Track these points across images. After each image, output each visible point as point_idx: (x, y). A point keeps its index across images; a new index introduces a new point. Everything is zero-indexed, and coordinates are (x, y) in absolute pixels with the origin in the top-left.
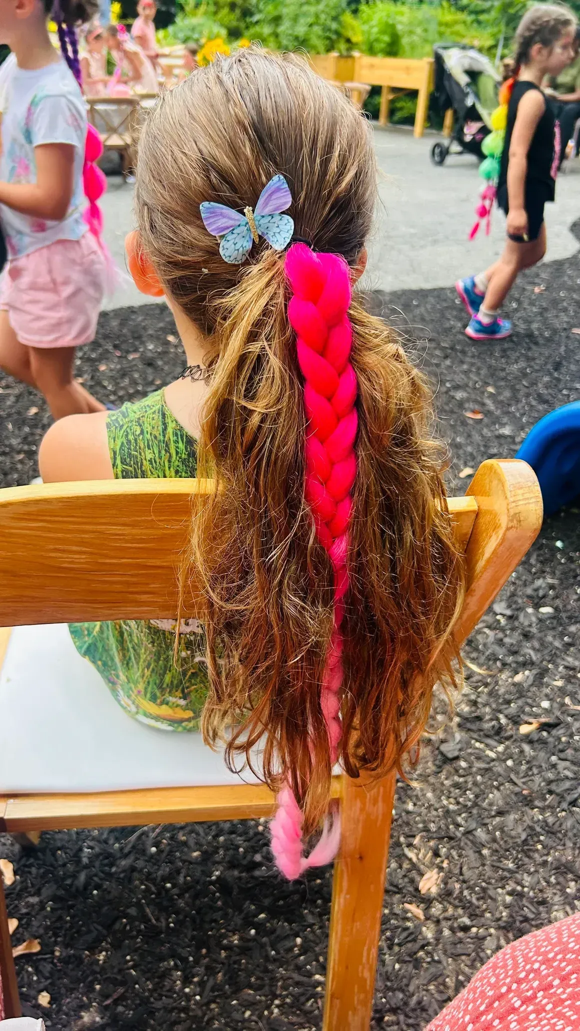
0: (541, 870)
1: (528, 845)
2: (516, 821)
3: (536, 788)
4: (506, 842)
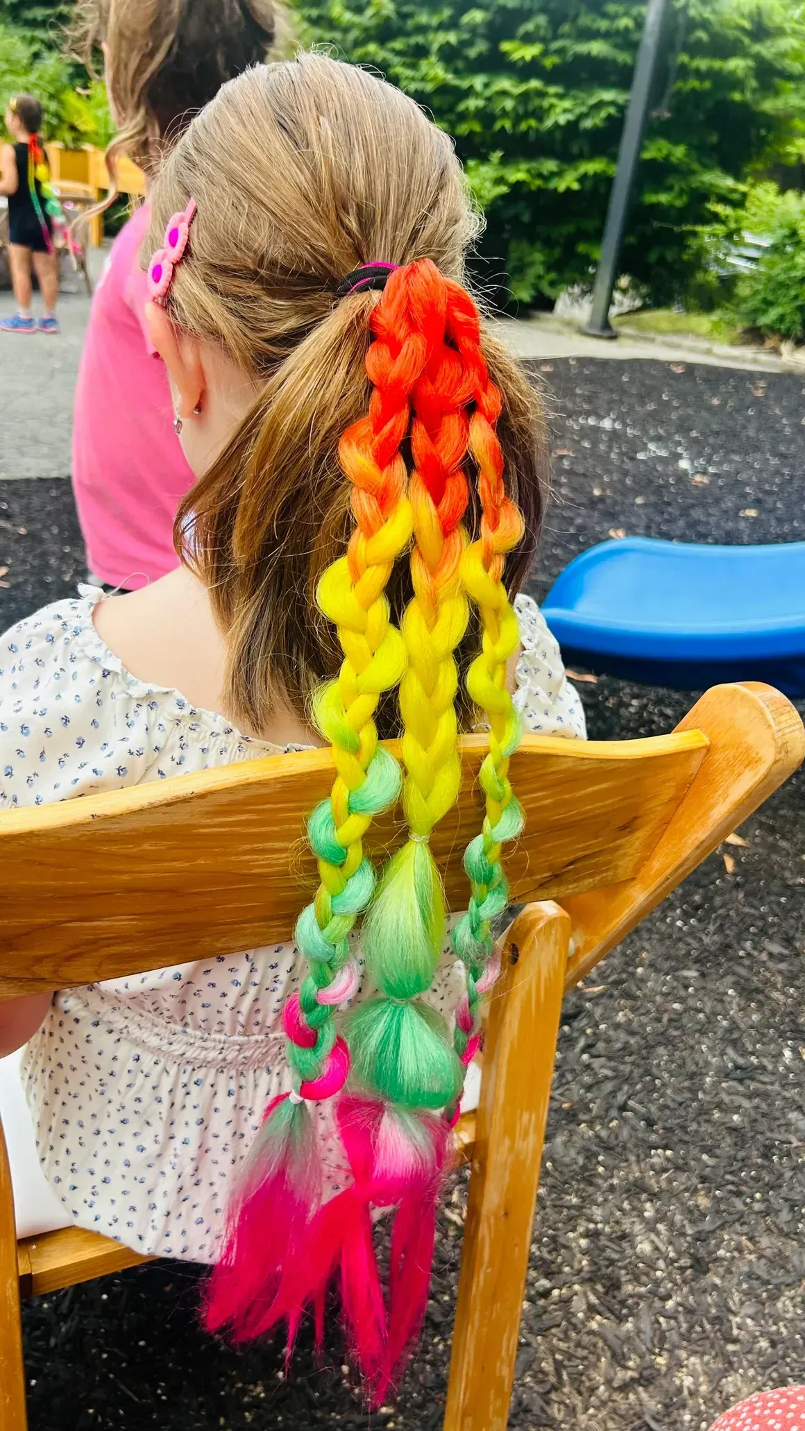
0: (611, 1197)
1: (587, 1170)
2: (565, 1144)
3: (576, 1098)
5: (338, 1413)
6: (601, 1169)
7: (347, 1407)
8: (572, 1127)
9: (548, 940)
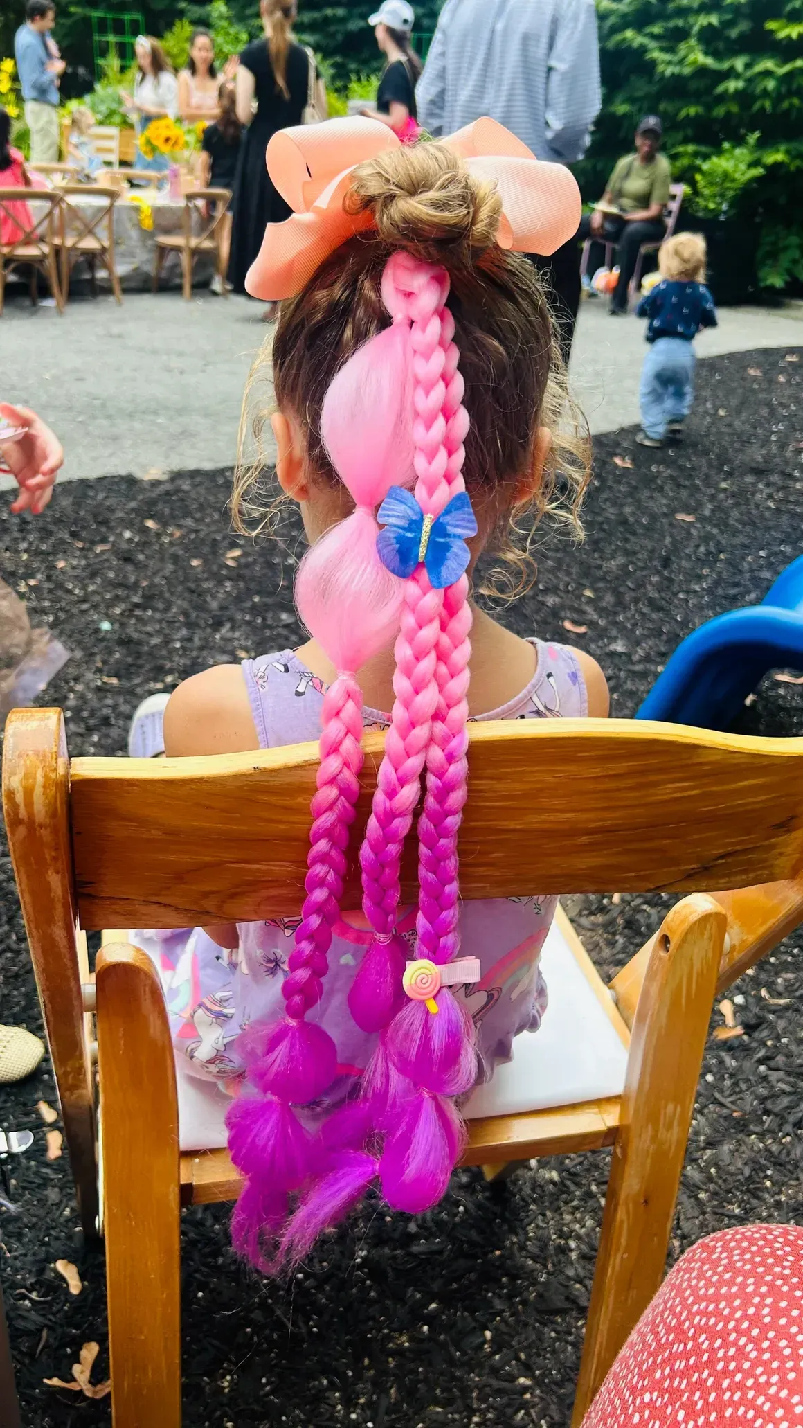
0: (776, 1214)
1: (754, 1182)
2: (732, 1152)
3: (748, 1108)
4: (725, 1181)
5: (478, 1376)
6: (768, 1184)
7: (486, 1371)
8: (740, 1136)
9: (702, 934)
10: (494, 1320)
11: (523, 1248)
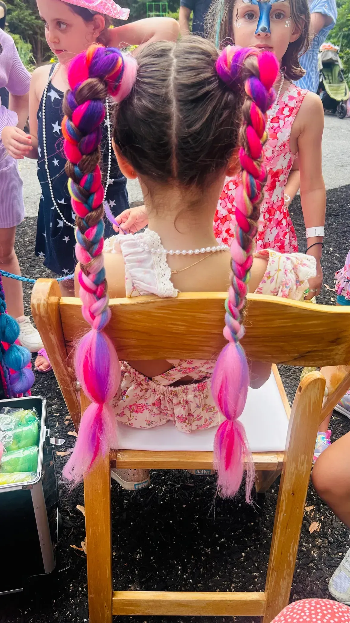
5: (237, 569)
7: (240, 568)
9: (314, 387)
10: (247, 549)
11: (263, 523)
